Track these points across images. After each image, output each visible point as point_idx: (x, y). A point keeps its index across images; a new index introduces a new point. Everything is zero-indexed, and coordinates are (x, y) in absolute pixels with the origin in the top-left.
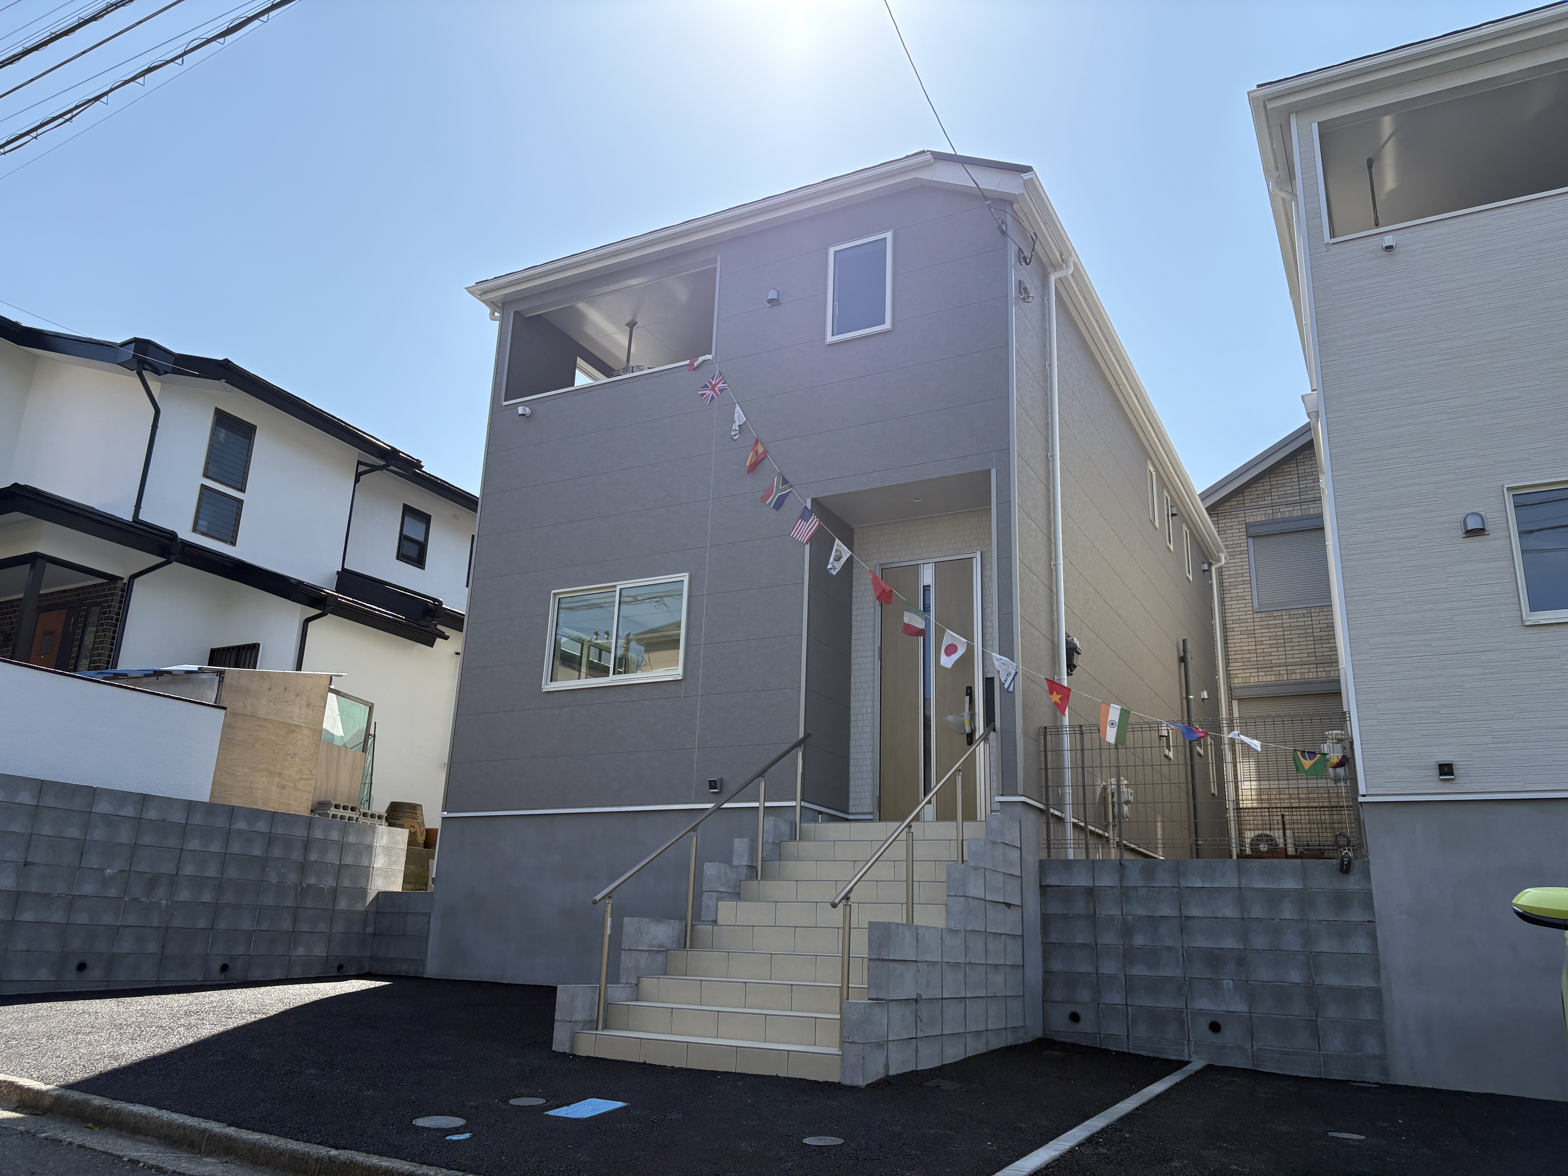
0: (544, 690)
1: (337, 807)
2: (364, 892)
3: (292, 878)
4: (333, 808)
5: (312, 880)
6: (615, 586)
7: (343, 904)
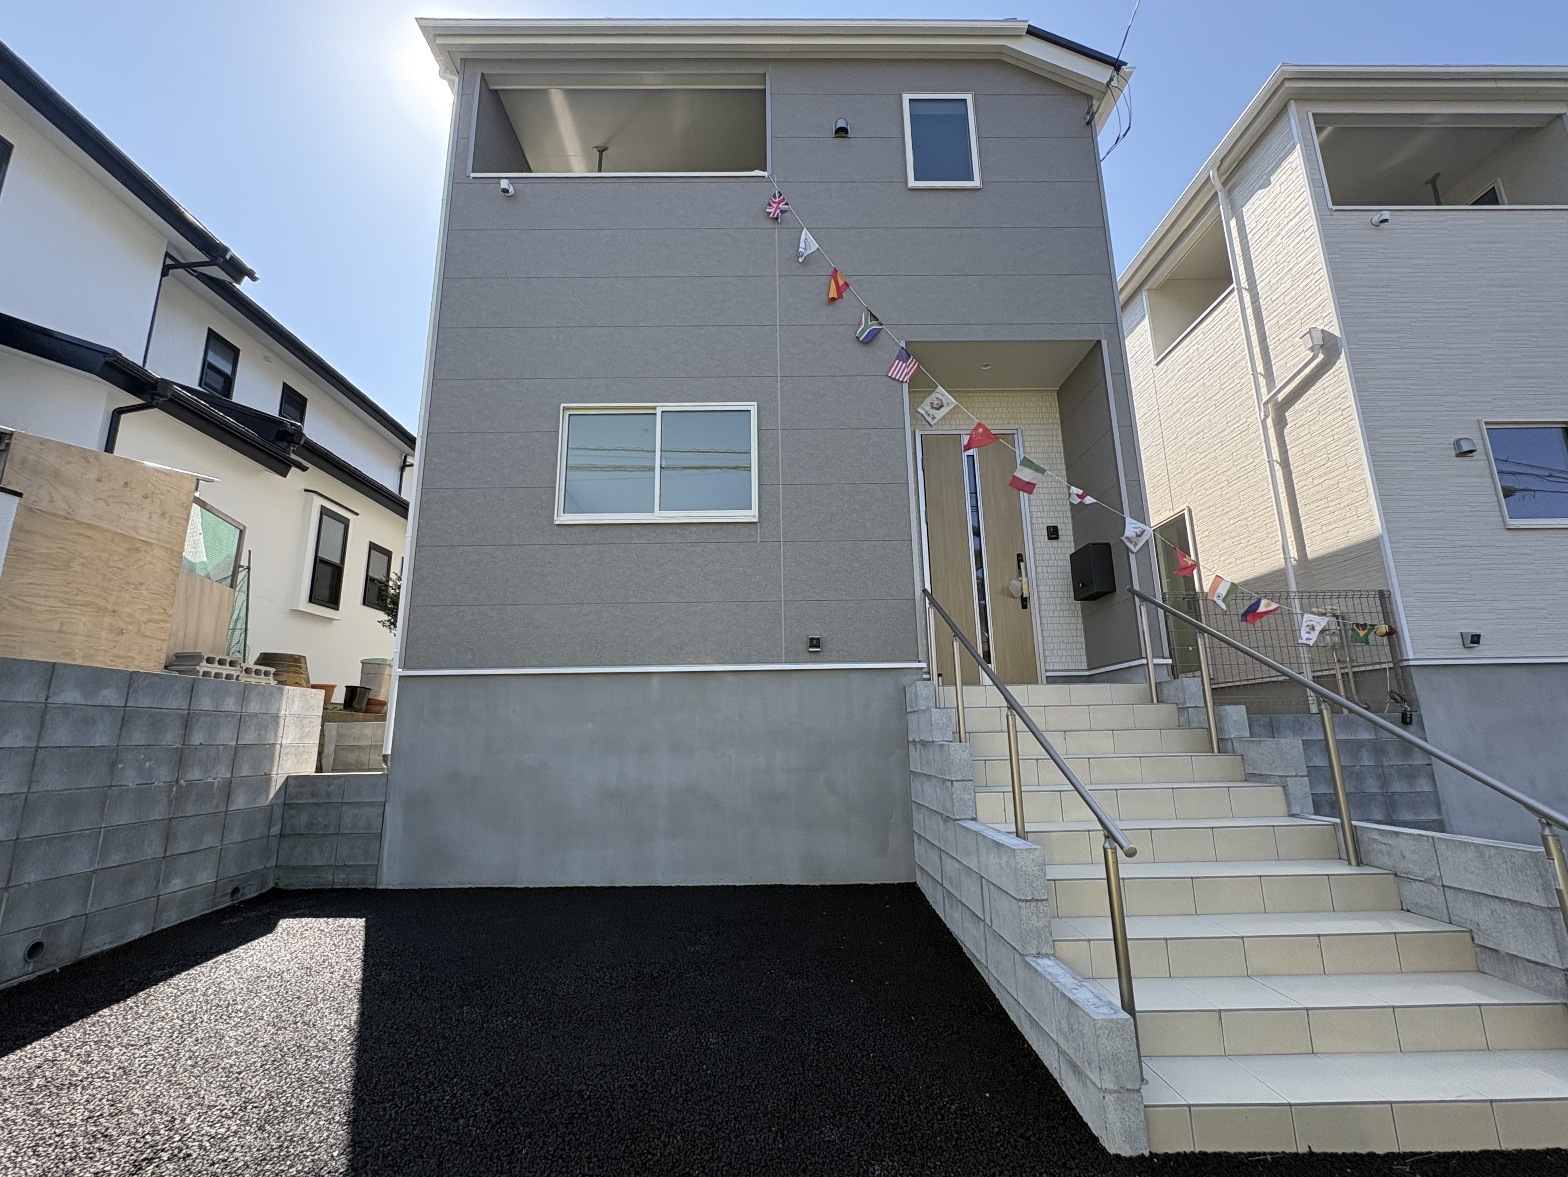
0: (557, 522)
1: (210, 661)
2: (267, 779)
3: (163, 775)
4: (204, 663)
5: (195, 774)
6: (654, 408)
7: (240, 802)
